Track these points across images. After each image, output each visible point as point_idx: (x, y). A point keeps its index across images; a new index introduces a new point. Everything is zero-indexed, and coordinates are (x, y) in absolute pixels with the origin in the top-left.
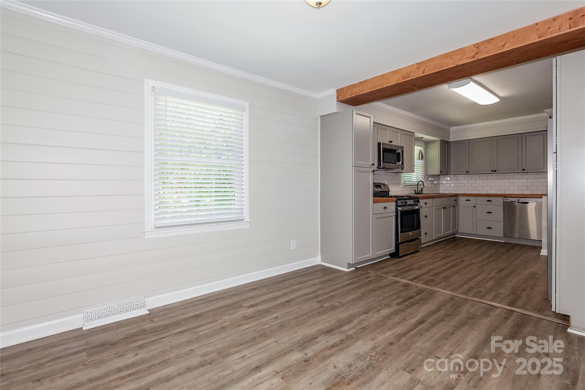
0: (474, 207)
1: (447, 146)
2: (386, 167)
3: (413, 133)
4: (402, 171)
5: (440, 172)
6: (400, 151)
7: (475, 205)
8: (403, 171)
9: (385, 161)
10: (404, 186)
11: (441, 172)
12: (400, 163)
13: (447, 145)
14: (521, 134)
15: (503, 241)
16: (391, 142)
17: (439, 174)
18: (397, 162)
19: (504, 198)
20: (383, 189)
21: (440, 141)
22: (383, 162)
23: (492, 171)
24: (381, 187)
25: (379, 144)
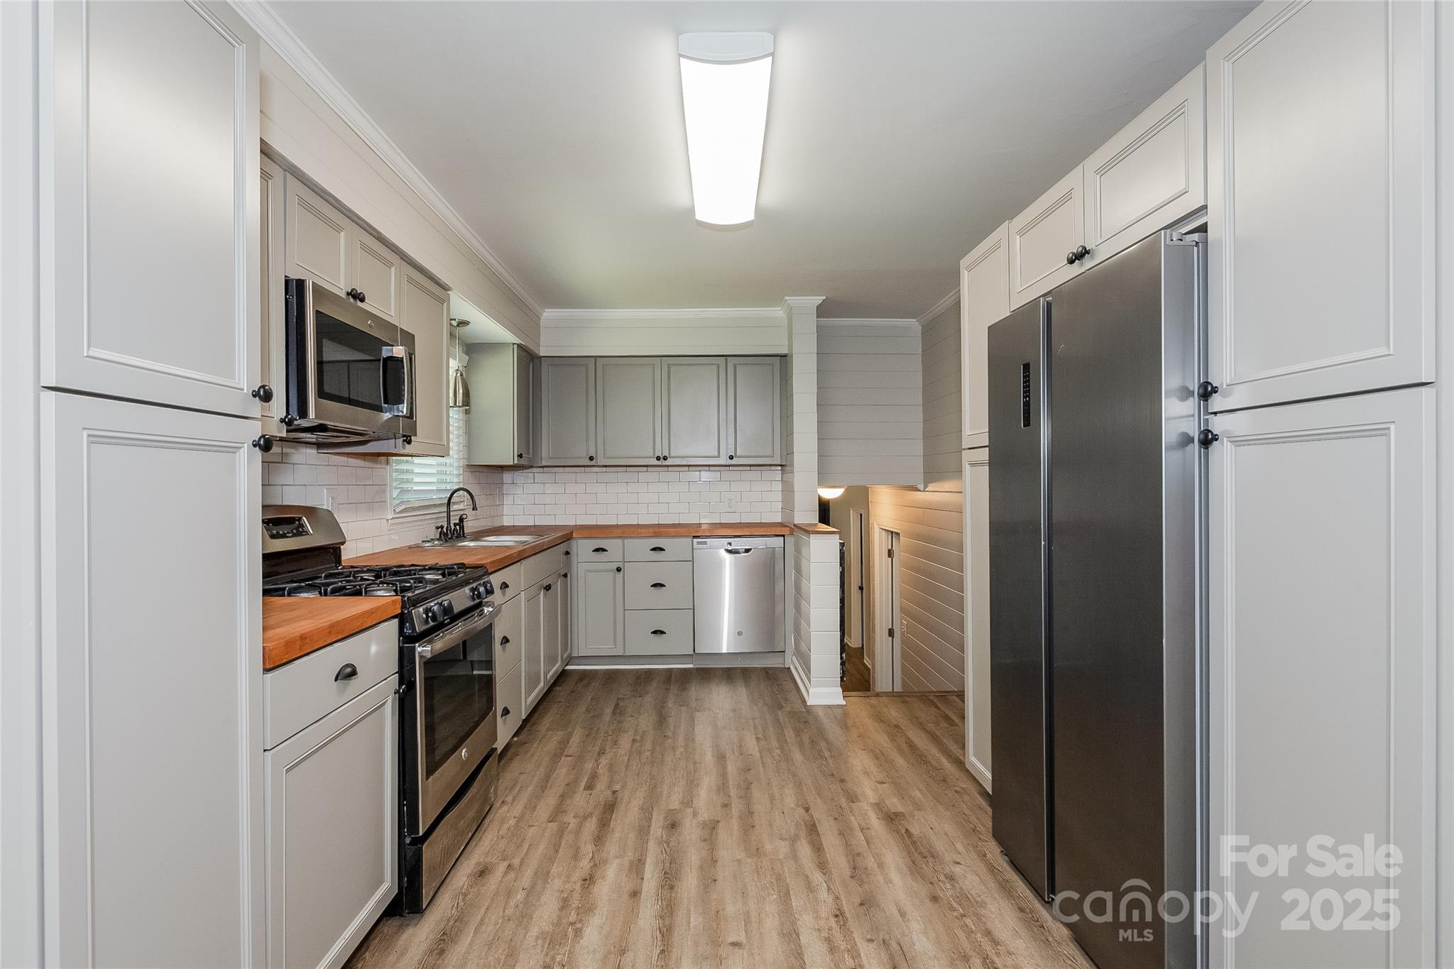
0: (619, 570)
1: (531, 369)
2: (329, 423)
3: (445, 288)
4: (404, 448)
5: (518, 456)
6: (399, 351)
7: (621, 565)
8: (408, 449)
9: (327, 389)
10: (400, 512)
11: (520, 456)
12: (404, 408)
13: (531, 364)
14: (724, 358)
15: (691, 666)
16: (357, 296)
17: (516, 462)
18: (385, 403)
19: (696, 540)
20: (314, 538)
21: (516, 346)
22: (321, 394)
23: (658, 459)
24: (302, 526)
25: (295, 289)
